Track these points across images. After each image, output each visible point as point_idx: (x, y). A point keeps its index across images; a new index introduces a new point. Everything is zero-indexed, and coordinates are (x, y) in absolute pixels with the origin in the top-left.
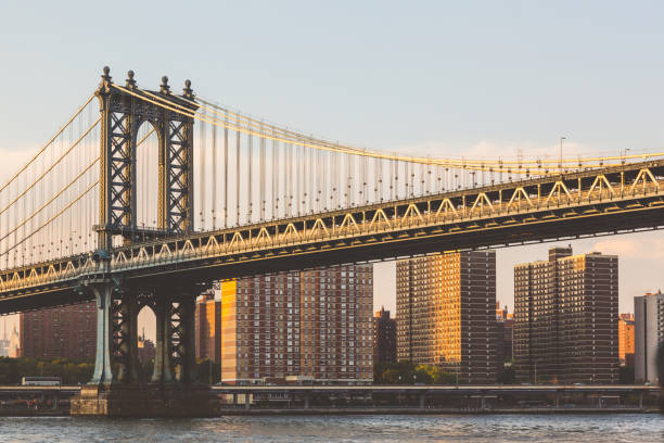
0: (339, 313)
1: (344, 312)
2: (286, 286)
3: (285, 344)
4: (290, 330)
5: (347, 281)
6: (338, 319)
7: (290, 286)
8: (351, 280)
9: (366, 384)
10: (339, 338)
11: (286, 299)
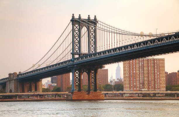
0: (154, 72)
1: (156, 72)
2: (139, 65)
3: (140, 80)
4: (141, 77)
5: (157, 63)
6: (154, 74)
7: (141, 65)
8: (158, 63)
9: (163, 91)
10: (155, 79)
11: (139, 68)
